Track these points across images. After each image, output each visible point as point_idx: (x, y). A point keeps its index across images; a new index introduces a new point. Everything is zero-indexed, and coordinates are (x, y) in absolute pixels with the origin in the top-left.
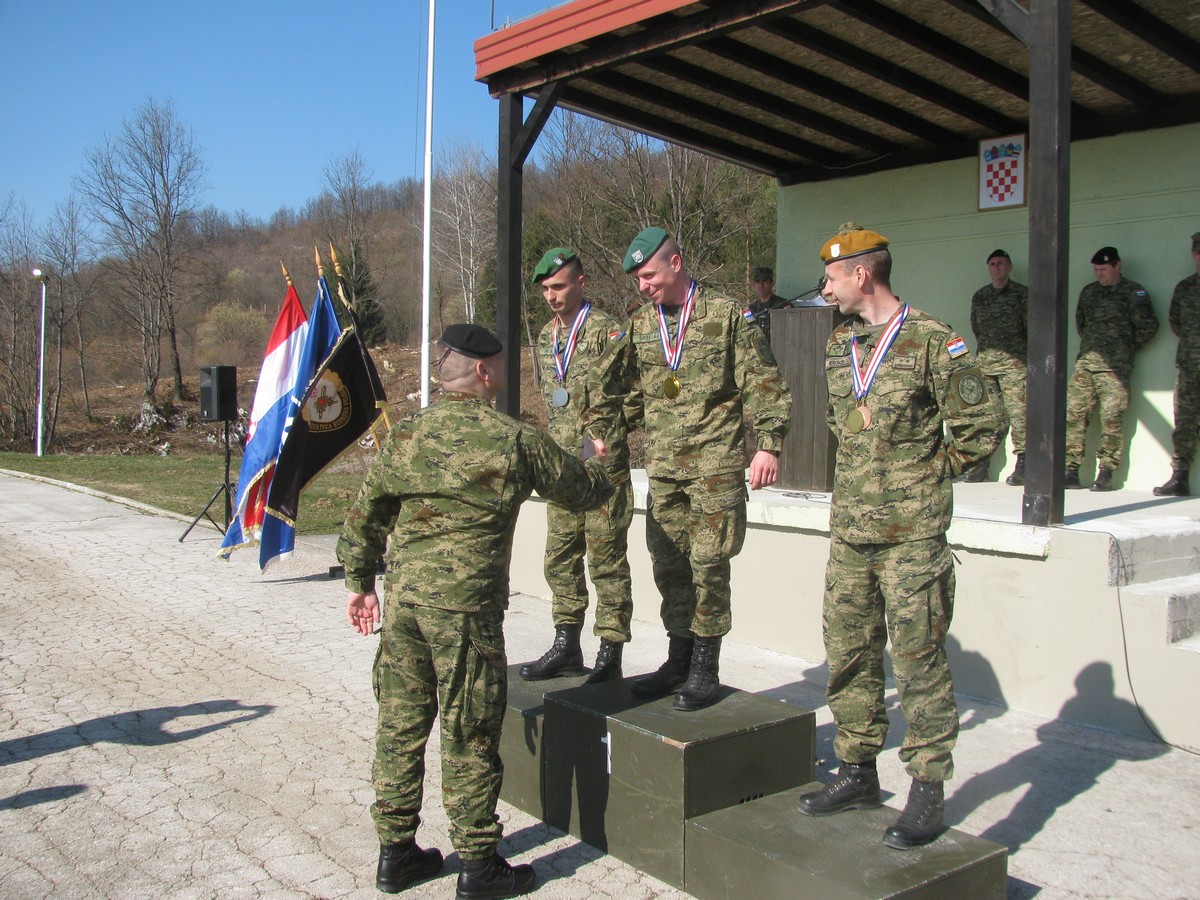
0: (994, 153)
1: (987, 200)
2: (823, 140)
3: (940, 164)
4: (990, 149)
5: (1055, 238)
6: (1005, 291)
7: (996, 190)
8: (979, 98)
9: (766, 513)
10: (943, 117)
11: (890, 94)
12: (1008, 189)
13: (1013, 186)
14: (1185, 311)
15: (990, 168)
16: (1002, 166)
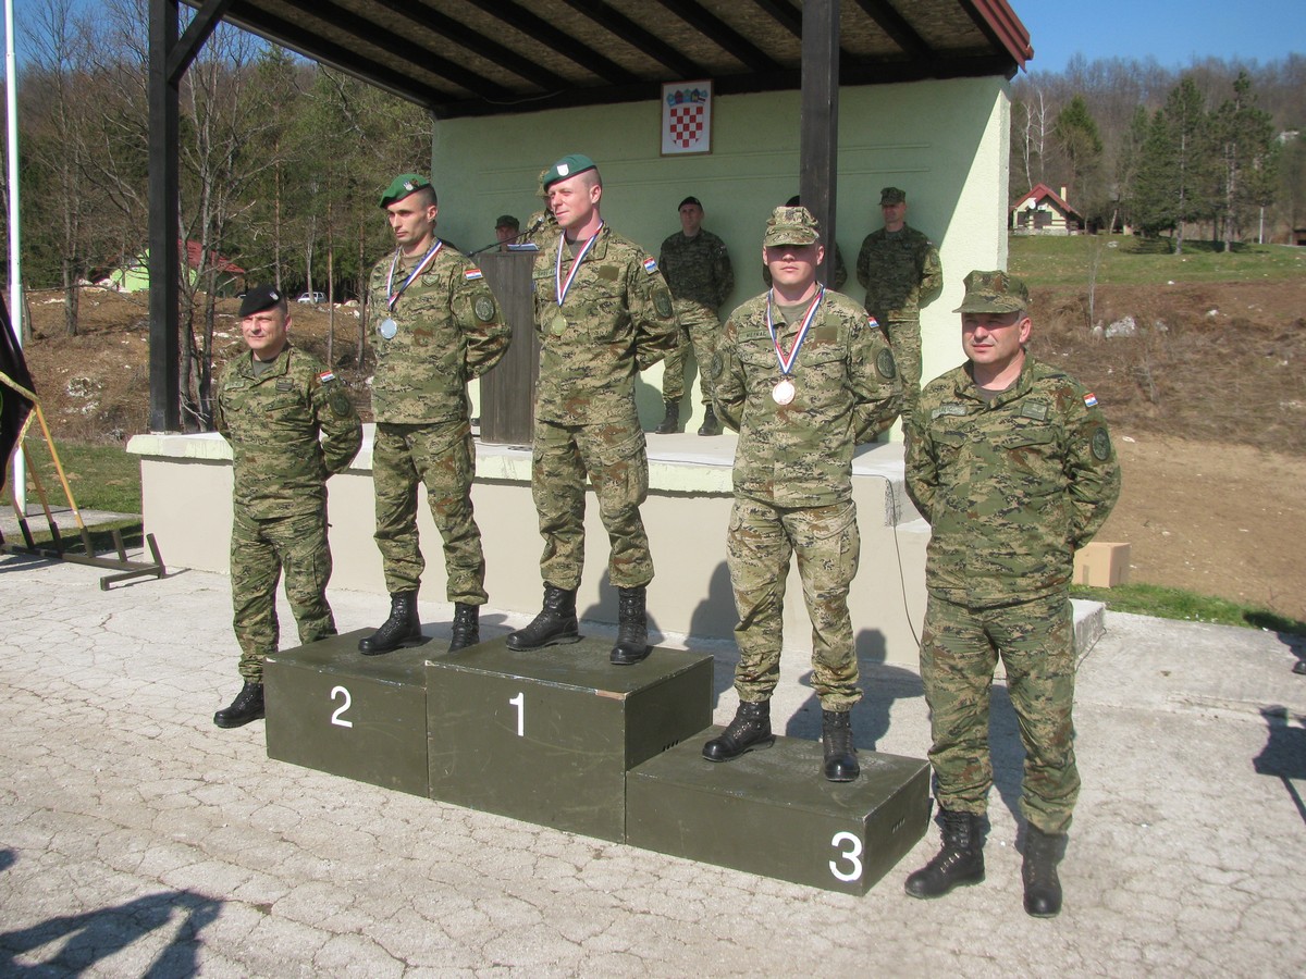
0: (679, 98)
1: (670, 145)
2: (491, 72)
3: (619, 105)
4: (674, 93)
5: (828, 191)
6: (697, 240)
7: (680, 136)
8: (672, 41)
9: (508, 467)
10: (628, 56)
11: (582, 29)
12: (693, 135)
13: (698, 133)
14: (874, 264)
15: (674, 113)
16: (687, 111)
